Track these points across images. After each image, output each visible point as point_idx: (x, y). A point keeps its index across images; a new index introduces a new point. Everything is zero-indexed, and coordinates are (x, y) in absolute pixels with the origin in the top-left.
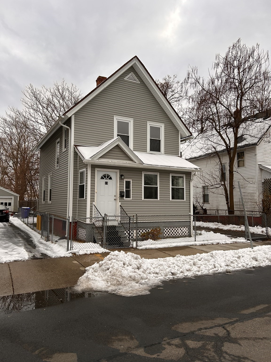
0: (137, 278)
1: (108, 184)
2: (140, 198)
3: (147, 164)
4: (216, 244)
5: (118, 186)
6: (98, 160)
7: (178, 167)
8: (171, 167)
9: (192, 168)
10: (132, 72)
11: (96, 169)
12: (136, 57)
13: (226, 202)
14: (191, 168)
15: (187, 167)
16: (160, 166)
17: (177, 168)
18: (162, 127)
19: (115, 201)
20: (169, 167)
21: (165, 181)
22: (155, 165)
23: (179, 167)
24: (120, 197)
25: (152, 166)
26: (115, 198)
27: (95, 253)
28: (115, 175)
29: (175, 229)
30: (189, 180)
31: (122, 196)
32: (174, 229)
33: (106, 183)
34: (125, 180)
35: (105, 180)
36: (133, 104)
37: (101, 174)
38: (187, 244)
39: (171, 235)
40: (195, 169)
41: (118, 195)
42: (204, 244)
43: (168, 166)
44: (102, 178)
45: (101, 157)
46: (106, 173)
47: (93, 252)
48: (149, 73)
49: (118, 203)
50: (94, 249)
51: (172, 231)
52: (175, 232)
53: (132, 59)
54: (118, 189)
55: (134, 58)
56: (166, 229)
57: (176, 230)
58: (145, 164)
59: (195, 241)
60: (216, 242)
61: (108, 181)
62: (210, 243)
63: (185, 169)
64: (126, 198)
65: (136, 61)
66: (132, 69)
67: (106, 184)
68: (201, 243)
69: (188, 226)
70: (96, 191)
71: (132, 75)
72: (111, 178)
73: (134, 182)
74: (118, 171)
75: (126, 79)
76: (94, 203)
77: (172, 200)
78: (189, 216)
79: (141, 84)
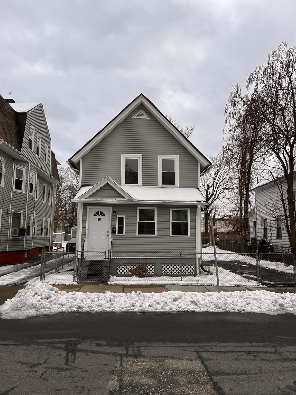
0: (38, 306)
1: (101, 220)
2: (134, 234)
4: (207, 286)
5: (111, 222)
6: (86, 199)
7: (175, 201)
8: (167, 201)
9: (193, 201)
10: (141, 109)
11: (88, 208)
13: (288, 237)
15: (187, 200)
17: (173, 202)
18: (176, 159)
19: (108, 237)
21: (164, 216)
23: (177, 201)
24: (112, 233)
25: (144, 201)
26: (108, 234)
27: (63, 284)
28: (108, 212)
29: (177, 267)
30: (194, 214)
31: (114, 232)
33: (99, 220)
34: (118, 216)
35: (98, 217)
36: (142, 141)
37: (94, 212)
38: (166, 283)
40: (197, 202)
41: (110, 231)
42: (190, 284)
43: (163, 201)
44: (95, 215)
46: (99, 210)
47: (62, 283)
48: (156, 108)
49: (109, 239)
50: (62, 281)
51: (173, 269)
52: (176, 270)
53: (138, 97)
54: (110, 225)
55: (140, 96)
58: (136, 200)
59: (181, 280)
60: (208, 283)
61: (101, 217)
62: (200, 284)
63: (183, 202)
64: (118, 234)
65: (142, 98)
66: (141, 106)
67: (99, 221)
68: (186, 283)
69: (194, 265)
70: (88, 227)
71: (141, 112)
72: (104, 215)
73: (127, 217)
74: (111, 208)
75: (135, 117)
76: (85, 239)
77: (173, 236)
78: (195, 254)
79: (151, 119)
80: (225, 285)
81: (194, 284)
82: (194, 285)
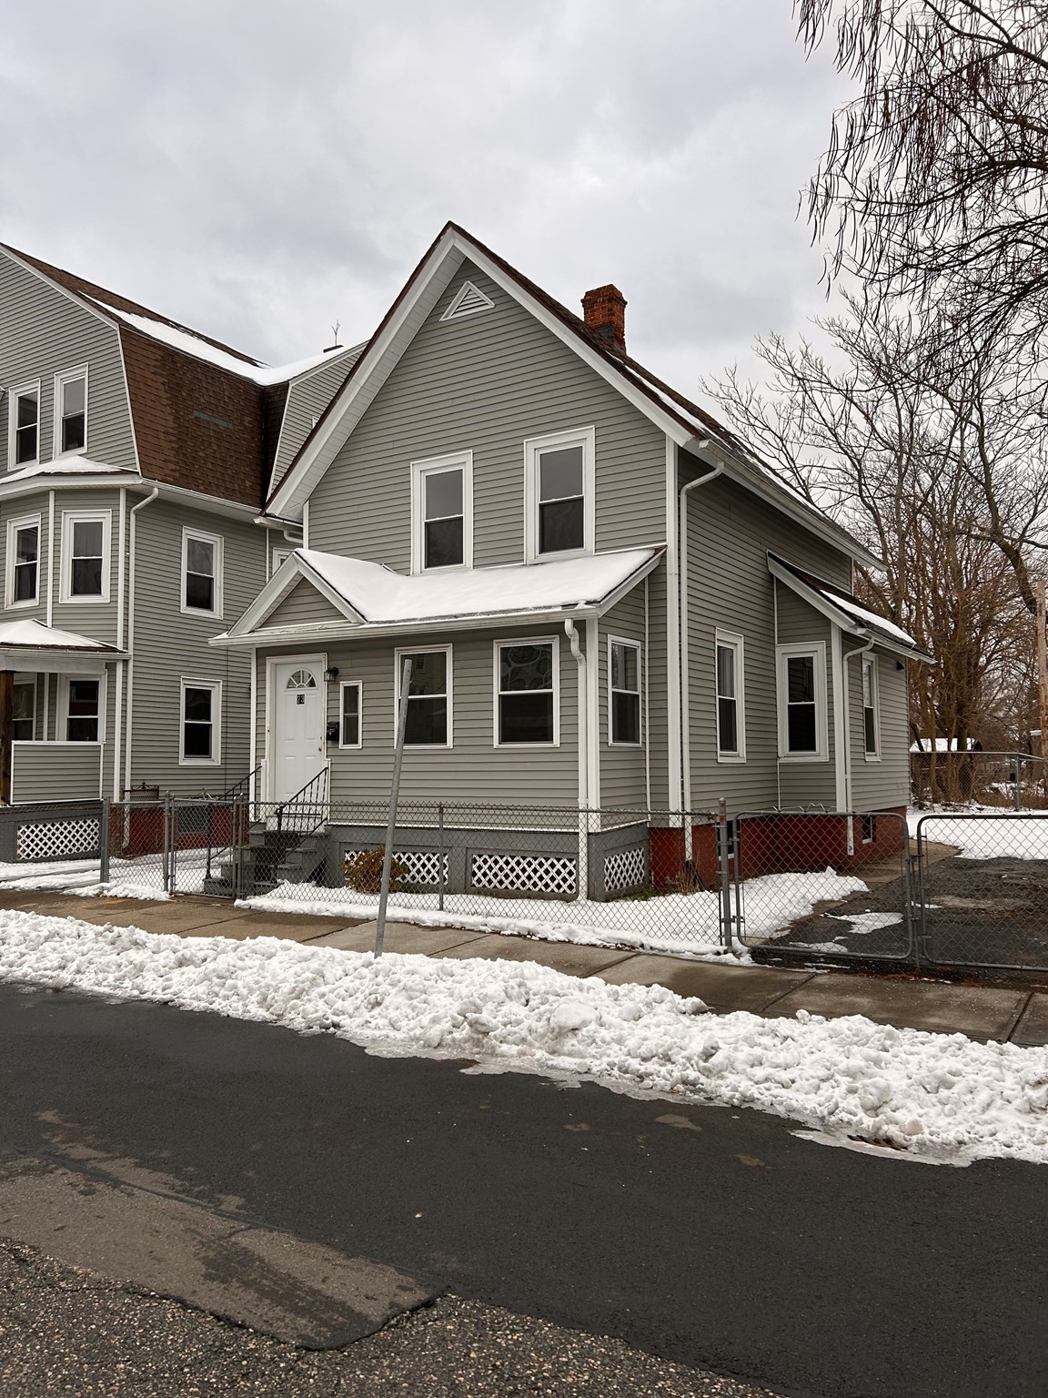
1: (305, 701)
2: (389, 743)
3: (377, 622)
5: (325, 706)
6: (253, 634)
8: (464, 615)
9: (550, 607)
10: (468, 278)
11: (270, 661)
12: (450, 224)
14: (545, 607)
16: (421, 620)
17: (483, 617)
19: (321, 754)
20: (455, 617)
21: (476, 672)
22: (404, 621)
23: (496, 612)
24: (329, 742)
25: (395, 624)
26: (321, 744)
28: (317, 667)
29: (541, 865)
31: (332, 737)
32: (535, 864)
33: (301, 700)
34: (343, 684)
35: (297, 692)
36: (472, 399)
37: (288, 674)
39: (523, 884)
40: (560, 610)
41: (324, 737)
42: (458, 926)
44: (290, 685)
45: (266, 623)
46: (300, 668)
49: (323, 761)
51: (529, 870)
52: (538, 874)
53: (438, 240)
54: (324, 715)
55: (444, 231)
56: (516, 859)
57: (543, 869)
58: (371, 623)
61: (306, 691)
63: (516, 614)
64: (344, 743)
65: (454, 237)
66: (468, 268)
67: (300, 703)
68: (443, 920)
69: (576, 856)
70: (269, 725)
71: (469, 291)
72: (312, 683)
73: (368, 686)
74: (323, 657)
75: (448, 316)
76: (263, 762)
77: (502, 746)
78: (574, 814)
79: (499, 308)
80: (576, 941)
81: (469, 924)
82: (469, 930)
